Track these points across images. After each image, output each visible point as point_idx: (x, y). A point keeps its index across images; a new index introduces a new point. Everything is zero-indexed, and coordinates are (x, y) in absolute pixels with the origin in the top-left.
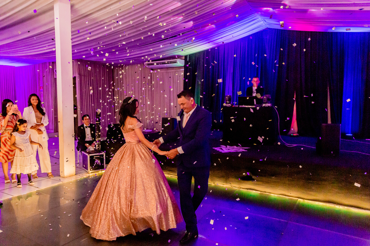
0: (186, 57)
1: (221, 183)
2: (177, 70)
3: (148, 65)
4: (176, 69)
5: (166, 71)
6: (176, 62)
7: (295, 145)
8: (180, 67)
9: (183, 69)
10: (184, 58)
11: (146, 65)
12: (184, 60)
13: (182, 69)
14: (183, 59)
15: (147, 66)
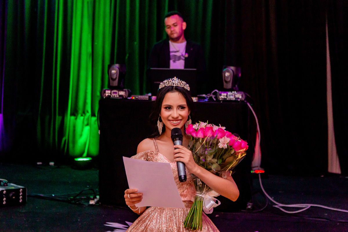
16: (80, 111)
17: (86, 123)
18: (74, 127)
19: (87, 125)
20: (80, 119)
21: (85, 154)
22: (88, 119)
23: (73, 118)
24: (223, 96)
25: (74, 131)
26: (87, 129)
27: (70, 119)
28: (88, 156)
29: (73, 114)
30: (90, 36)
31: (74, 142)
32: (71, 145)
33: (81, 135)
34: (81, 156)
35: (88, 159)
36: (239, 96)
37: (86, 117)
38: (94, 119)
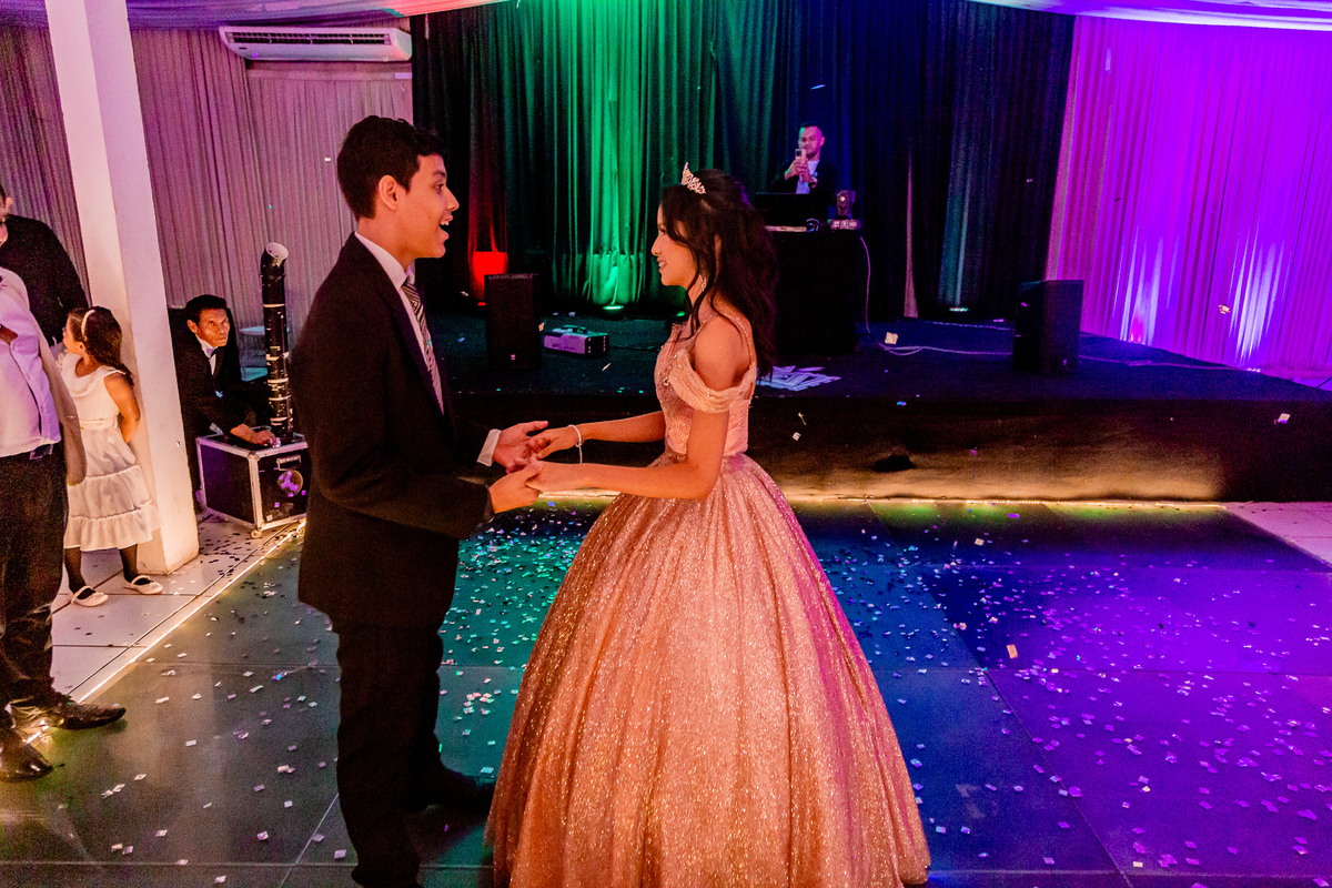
0: (417, 21)
1: (802, 492)
2: (375, 76)
3: (237, 40)
4: (373, 71)
5: (324, 76)
6: (382, 42)
7: (918, 348)
8: (395, 64)
9: (408, 76)
10: (407, 25)
11: (228, 38)
12: (409, 36)
13: (402, 70)
14: (403, 30)
15: (234, 46)
16: (606, 248)
17: (613, 262)
18: (599, 268)
19: (615, 265)
20: (606, 257)
21: (613, 302)
22: (616, 258)
23: (596, 256)
24: (836, 224)
25: (599, 273)
26: (615, 270)
27: (592, 258)
28: (616, 304)
29: (596, 252)
30: (614, 149)
31: (599, 287)
32: (595, 291)
33: (608, 278)
34: (608, 303)
35: (619, 307)
36: (853, 224)
37: (613, 255)
38: (623, 257)
